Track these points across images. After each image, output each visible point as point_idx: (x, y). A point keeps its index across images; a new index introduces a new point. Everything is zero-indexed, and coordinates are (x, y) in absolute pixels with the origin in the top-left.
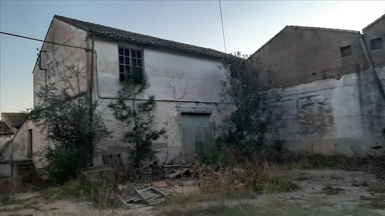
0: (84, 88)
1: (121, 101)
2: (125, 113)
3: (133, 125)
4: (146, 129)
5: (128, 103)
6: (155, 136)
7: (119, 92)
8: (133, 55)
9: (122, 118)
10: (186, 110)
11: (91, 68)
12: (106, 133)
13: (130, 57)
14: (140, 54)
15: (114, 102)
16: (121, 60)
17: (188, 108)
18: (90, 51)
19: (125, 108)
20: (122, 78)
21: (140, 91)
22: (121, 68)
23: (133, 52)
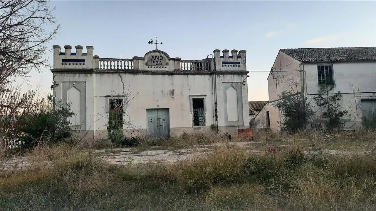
0: (300, 90)
1: (320, 95)
2: (322, 102)
3: (327, 109)
4: (335, 111)
5: (324, 96)
6: (341, 114)
7: (319, 91)
8: (327, 69)
9: (321, 105)
10: (364, 98)
11: (303, 80)
12: (312, 113)
13: (325, 70)
14: (331, 67)
15: (316, 96)
16: (319, 73)
17: (366, 96)
18: (302, 71)
19: (322, 99)
20: (320, 83)
21: (331, 89)
22: (319, 77)
23: (326, 67)
